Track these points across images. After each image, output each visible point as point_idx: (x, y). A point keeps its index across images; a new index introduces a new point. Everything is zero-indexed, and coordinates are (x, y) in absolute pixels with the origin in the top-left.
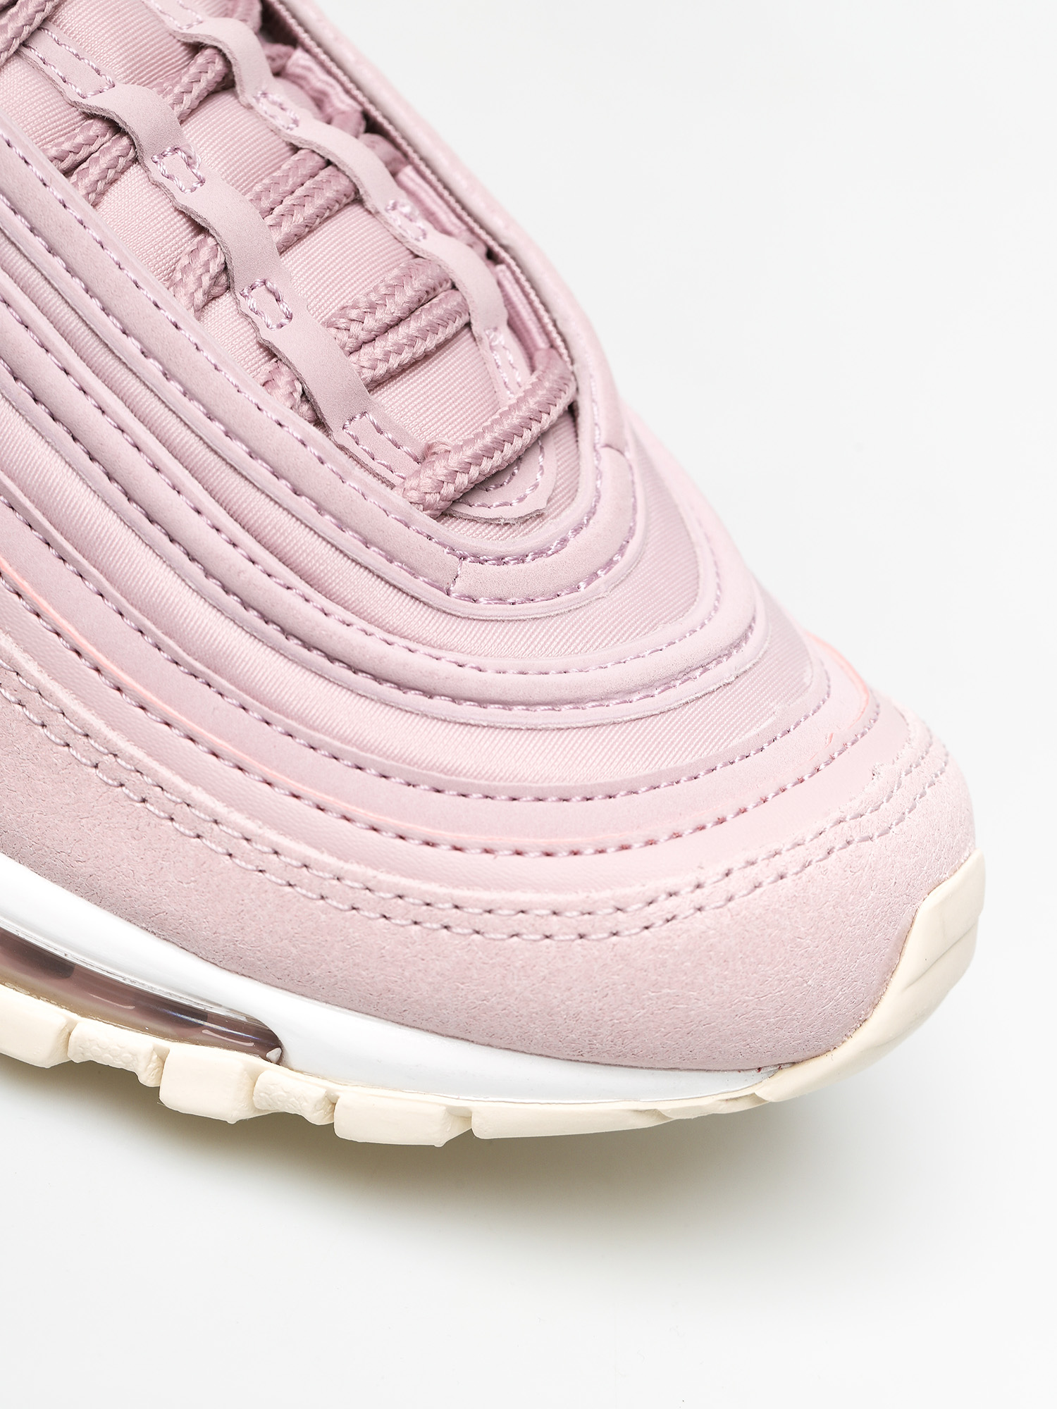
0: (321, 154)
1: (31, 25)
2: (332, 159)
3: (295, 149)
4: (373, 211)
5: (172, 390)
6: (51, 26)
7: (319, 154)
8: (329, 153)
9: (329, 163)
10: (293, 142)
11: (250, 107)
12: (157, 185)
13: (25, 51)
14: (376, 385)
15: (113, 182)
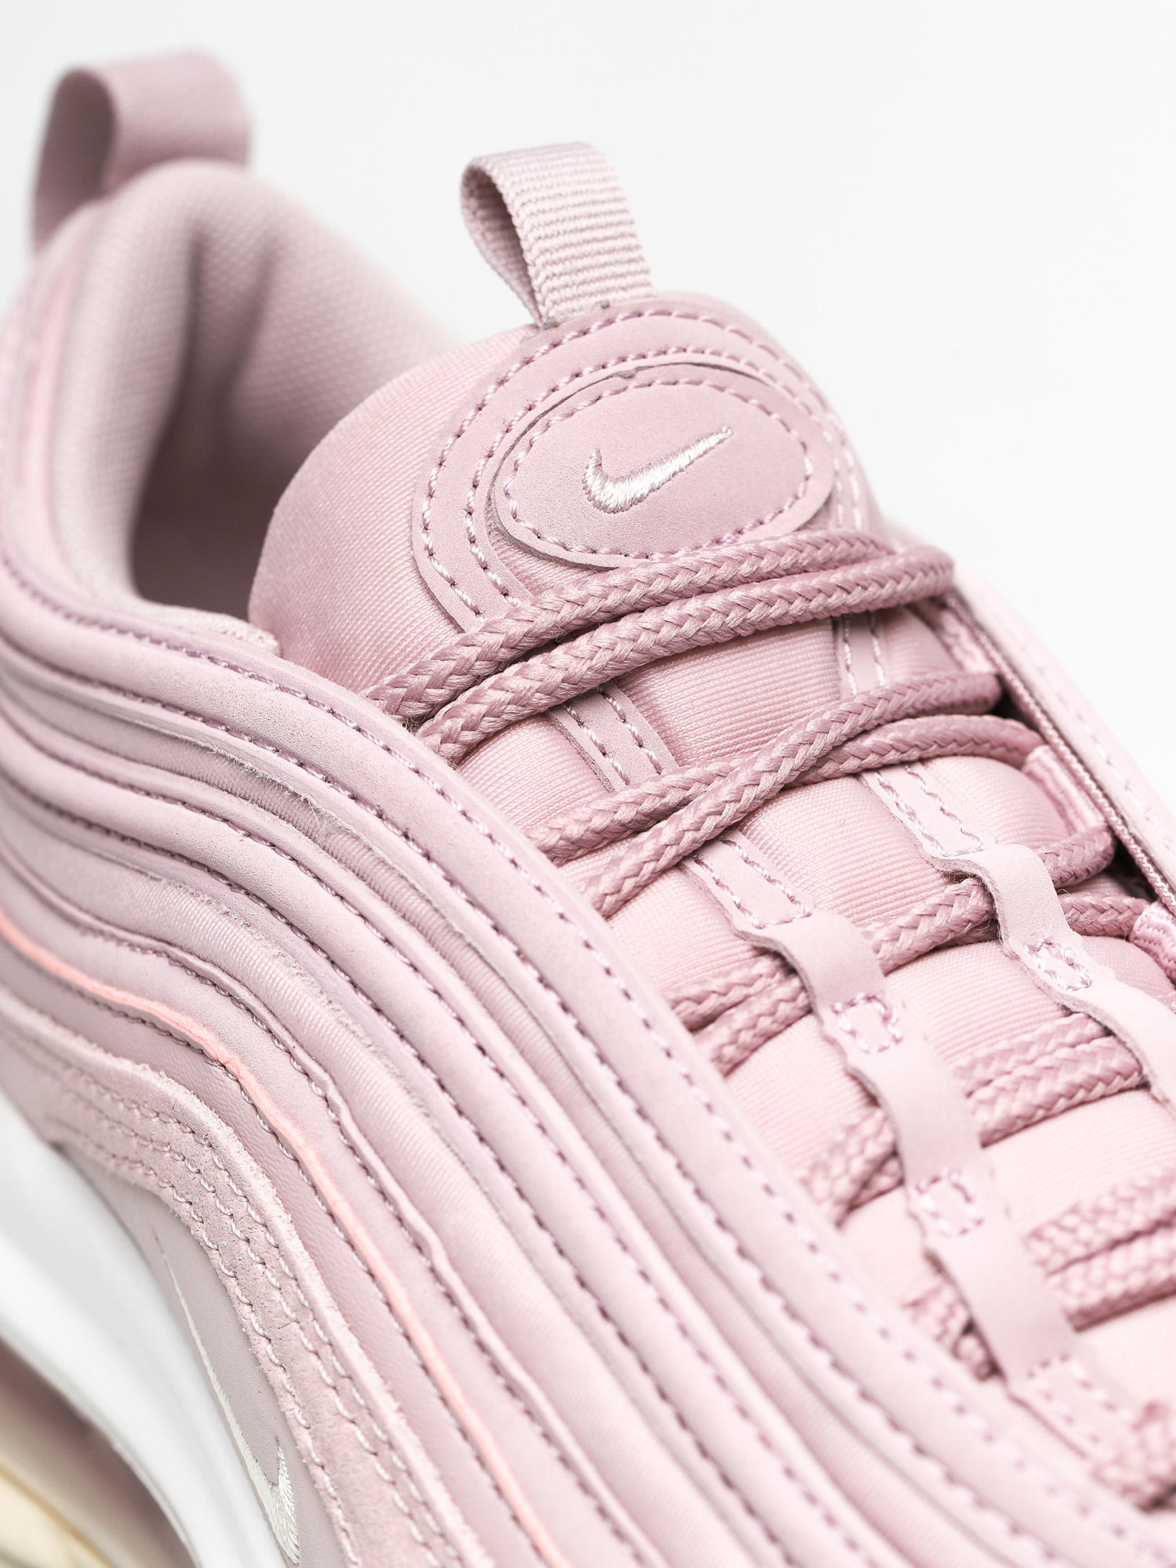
0: (1098, 1019)
1: (698, 830)
2: (1111, 1026)
3: (1068, 1012)
4: (1160, 1097)
5: (771, 1305)
6: (739, 838)
7: (1095, 1020)
8: (1107, 1017)
9: (1108, 1032)
10: (1066, 1003)
11: (1014, 957)
12: (831, 1042)
13: (692, 866)
14: (1089, 1319)
15: (769, 1036)
